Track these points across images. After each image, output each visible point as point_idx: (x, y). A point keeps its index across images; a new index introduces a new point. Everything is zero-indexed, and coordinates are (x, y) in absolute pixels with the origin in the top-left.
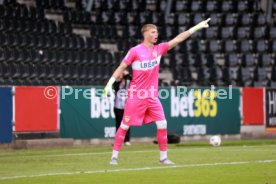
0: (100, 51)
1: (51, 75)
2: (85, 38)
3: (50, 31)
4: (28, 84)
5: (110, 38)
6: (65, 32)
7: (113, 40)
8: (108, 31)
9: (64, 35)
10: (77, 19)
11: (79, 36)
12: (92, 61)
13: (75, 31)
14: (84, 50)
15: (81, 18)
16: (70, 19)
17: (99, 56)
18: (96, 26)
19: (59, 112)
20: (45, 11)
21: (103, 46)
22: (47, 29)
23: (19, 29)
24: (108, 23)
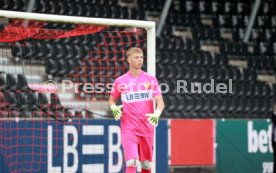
0: (257, 82)
1: (206, 108)
2: (241, 70)
3: (206, 63)
4: (183, 117)
5: (267, 69)
6: (221, 63)
7: (271, 71)
8: (265, 62)
9: (220, 67)
10: (234, 50)
11: (235, 67)
12: (249, 93)
13: (232, 63)
14: (241, 82)
15: (238, 49)
16: (226, 50)
17: (256, 88)
18: (253, 57)
19: (215, 145)
20: (201, 42)
21: (260, 78)
22: (203, 61)
23: (175, 61)
24: (266, 53)
